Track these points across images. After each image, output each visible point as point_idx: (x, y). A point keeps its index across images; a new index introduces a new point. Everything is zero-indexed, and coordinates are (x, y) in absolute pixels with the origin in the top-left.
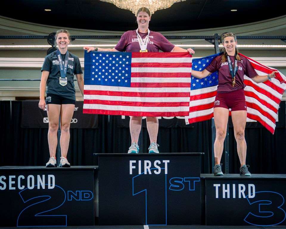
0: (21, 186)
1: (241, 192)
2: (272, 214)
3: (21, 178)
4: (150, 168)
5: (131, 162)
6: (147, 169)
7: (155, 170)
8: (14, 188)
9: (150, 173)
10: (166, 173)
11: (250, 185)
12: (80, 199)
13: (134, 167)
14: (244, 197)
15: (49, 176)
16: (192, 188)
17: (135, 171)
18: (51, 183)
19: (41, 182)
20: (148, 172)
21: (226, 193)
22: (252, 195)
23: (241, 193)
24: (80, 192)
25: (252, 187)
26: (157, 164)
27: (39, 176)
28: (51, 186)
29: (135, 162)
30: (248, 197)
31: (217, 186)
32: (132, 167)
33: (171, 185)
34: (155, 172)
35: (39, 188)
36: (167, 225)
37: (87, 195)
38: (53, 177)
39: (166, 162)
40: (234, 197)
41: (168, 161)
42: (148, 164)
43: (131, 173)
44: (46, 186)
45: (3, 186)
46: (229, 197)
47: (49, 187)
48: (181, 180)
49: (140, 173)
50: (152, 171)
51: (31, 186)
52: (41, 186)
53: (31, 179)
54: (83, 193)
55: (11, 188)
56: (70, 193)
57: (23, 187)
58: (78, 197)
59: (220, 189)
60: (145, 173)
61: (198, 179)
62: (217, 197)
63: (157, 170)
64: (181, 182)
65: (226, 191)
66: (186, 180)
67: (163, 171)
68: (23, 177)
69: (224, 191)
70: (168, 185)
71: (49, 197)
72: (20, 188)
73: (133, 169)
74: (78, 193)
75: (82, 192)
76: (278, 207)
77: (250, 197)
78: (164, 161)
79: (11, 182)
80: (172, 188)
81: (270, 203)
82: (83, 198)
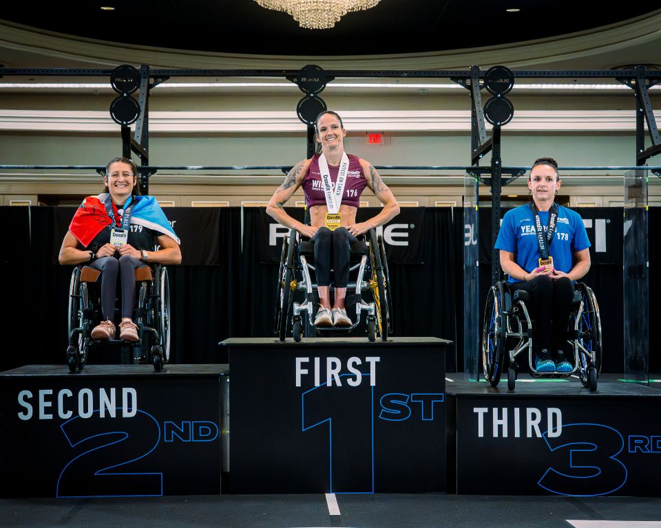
0: (65, 412)
1: (533, 424)
2: (596, 471)
3: (65, 396)
4: (339, 374)
5: (299, 361)
6: (333, 376)
7: (349, 377)
8: (50, 417)
9: (339, 384)
10: (373, 383)
11: (550, 411)
12: (192, 439)
13: (306, 372)
14: (539, 435)
15: (125, 391)
16: (428, 415)
17: (308, 379)
18: (130, 405)
19: (108, 403)
20: (334, 382)
21: (500, 427)
22: (555, 431)
23: (533, 426)
24: (191, 424)
25: (554, 415)
26: (354, 365)
27: (102, 391)
28: (129, 411)
29: (306, 360)
30: (546, 435)
31: (481, 411)
32: (300, 372)
33: (383, 410)
34: (350, 381)
35: (102, 415)
36: (375, 492)
37: (205, 431)
38: (133, 392)
39: (373, 361)
40: (517, 434)
41: (378, 359)
42: (334, 366)
43: (298, 384)
44: (119, 412)
45: (26, 413)
46: (505, 435)
47: (126, 414)
48: (404, 399)
49: (317, 384)
50: (343, 380)
51: (86, 411)
52: (107, 412)
53: (86, 396)
54: (196, 426)
55: (43, 416)
56: (170, 427)
57: (70, 413)
58: (185, 435)
59: (488, 418)
60: (329, 384)
61: (440, 398)
62: (481, 434)
63: (354, 378)
64: (404, 404)
65: (500, 422)
66: (415, 398)
67: (366, 379)
68: (70, 394)
69: (496, 422)
70: (378, 409)
71: (125, 435)
72: (61, 415)
73: (303, 376)
74: (186, 426)
75: (194, 423)
76: (611, 457)
77: (551, 434)
78: (368, 359)
79: (43, 404)
80: (385, 415)
81: (594, 447)
82: (197, 437)
